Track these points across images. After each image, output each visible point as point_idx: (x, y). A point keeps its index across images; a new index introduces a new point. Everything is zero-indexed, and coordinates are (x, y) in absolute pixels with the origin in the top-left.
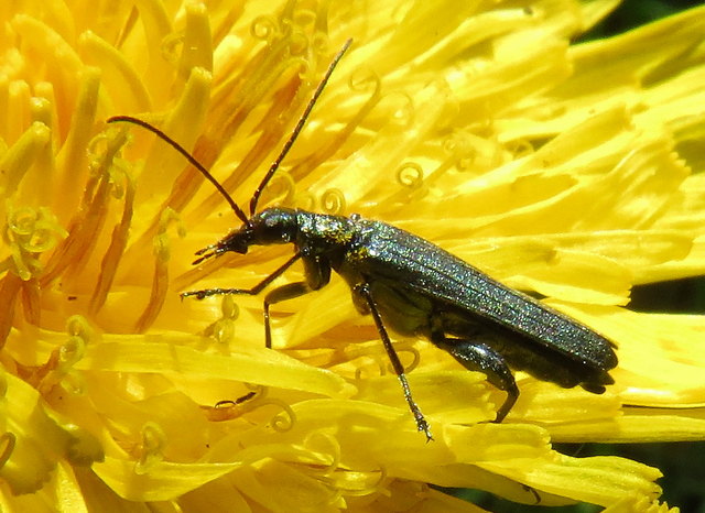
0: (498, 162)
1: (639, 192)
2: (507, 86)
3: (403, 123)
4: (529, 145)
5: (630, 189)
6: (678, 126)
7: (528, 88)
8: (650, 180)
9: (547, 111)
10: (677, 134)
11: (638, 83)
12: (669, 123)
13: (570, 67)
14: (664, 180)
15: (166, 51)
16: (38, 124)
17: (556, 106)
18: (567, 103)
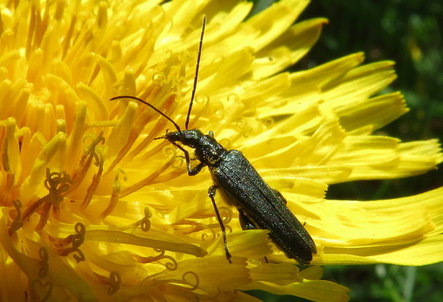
0: (260, 131)
1: (324, 144)
2: (262, 93)
3: (220, 117)
4: (272, 120)
5: (321, 142)
6: (338, 110)
7: (271, 93)
8: (329, 138)
9: (278, 103)
10: (339, 113)
11: (320, 90)
12: (335, 109)
13: (289, 84)
14: (336, 138)
15: (115, 90)
16: (60, 133)
17: (283, 101)
18: (288, 99)
